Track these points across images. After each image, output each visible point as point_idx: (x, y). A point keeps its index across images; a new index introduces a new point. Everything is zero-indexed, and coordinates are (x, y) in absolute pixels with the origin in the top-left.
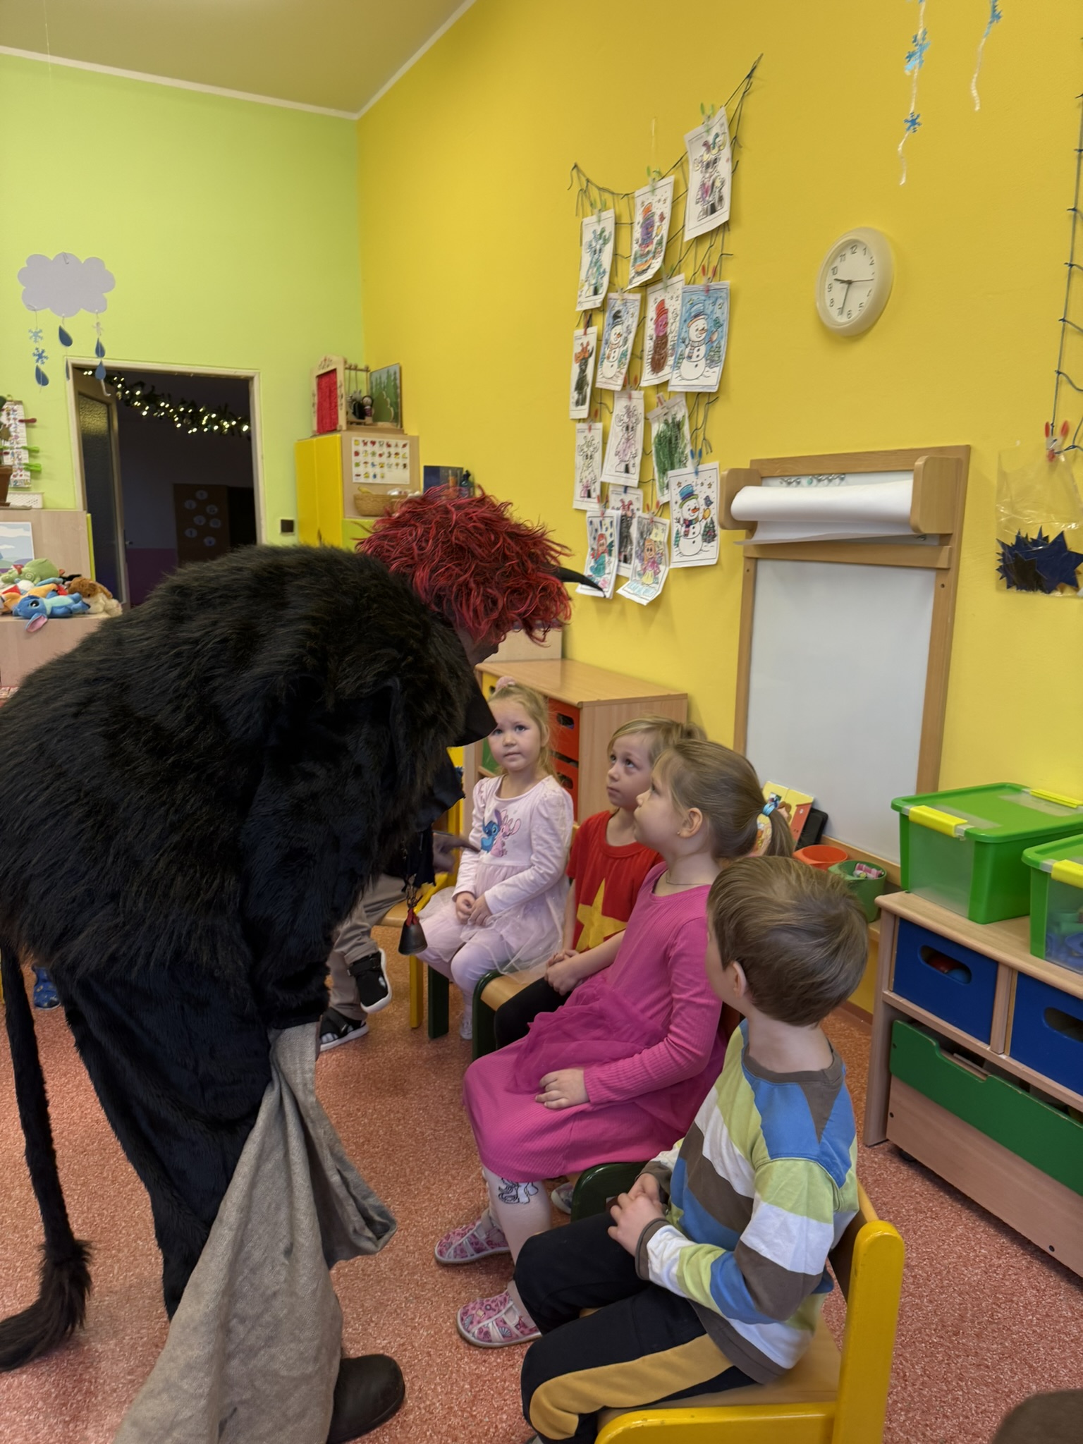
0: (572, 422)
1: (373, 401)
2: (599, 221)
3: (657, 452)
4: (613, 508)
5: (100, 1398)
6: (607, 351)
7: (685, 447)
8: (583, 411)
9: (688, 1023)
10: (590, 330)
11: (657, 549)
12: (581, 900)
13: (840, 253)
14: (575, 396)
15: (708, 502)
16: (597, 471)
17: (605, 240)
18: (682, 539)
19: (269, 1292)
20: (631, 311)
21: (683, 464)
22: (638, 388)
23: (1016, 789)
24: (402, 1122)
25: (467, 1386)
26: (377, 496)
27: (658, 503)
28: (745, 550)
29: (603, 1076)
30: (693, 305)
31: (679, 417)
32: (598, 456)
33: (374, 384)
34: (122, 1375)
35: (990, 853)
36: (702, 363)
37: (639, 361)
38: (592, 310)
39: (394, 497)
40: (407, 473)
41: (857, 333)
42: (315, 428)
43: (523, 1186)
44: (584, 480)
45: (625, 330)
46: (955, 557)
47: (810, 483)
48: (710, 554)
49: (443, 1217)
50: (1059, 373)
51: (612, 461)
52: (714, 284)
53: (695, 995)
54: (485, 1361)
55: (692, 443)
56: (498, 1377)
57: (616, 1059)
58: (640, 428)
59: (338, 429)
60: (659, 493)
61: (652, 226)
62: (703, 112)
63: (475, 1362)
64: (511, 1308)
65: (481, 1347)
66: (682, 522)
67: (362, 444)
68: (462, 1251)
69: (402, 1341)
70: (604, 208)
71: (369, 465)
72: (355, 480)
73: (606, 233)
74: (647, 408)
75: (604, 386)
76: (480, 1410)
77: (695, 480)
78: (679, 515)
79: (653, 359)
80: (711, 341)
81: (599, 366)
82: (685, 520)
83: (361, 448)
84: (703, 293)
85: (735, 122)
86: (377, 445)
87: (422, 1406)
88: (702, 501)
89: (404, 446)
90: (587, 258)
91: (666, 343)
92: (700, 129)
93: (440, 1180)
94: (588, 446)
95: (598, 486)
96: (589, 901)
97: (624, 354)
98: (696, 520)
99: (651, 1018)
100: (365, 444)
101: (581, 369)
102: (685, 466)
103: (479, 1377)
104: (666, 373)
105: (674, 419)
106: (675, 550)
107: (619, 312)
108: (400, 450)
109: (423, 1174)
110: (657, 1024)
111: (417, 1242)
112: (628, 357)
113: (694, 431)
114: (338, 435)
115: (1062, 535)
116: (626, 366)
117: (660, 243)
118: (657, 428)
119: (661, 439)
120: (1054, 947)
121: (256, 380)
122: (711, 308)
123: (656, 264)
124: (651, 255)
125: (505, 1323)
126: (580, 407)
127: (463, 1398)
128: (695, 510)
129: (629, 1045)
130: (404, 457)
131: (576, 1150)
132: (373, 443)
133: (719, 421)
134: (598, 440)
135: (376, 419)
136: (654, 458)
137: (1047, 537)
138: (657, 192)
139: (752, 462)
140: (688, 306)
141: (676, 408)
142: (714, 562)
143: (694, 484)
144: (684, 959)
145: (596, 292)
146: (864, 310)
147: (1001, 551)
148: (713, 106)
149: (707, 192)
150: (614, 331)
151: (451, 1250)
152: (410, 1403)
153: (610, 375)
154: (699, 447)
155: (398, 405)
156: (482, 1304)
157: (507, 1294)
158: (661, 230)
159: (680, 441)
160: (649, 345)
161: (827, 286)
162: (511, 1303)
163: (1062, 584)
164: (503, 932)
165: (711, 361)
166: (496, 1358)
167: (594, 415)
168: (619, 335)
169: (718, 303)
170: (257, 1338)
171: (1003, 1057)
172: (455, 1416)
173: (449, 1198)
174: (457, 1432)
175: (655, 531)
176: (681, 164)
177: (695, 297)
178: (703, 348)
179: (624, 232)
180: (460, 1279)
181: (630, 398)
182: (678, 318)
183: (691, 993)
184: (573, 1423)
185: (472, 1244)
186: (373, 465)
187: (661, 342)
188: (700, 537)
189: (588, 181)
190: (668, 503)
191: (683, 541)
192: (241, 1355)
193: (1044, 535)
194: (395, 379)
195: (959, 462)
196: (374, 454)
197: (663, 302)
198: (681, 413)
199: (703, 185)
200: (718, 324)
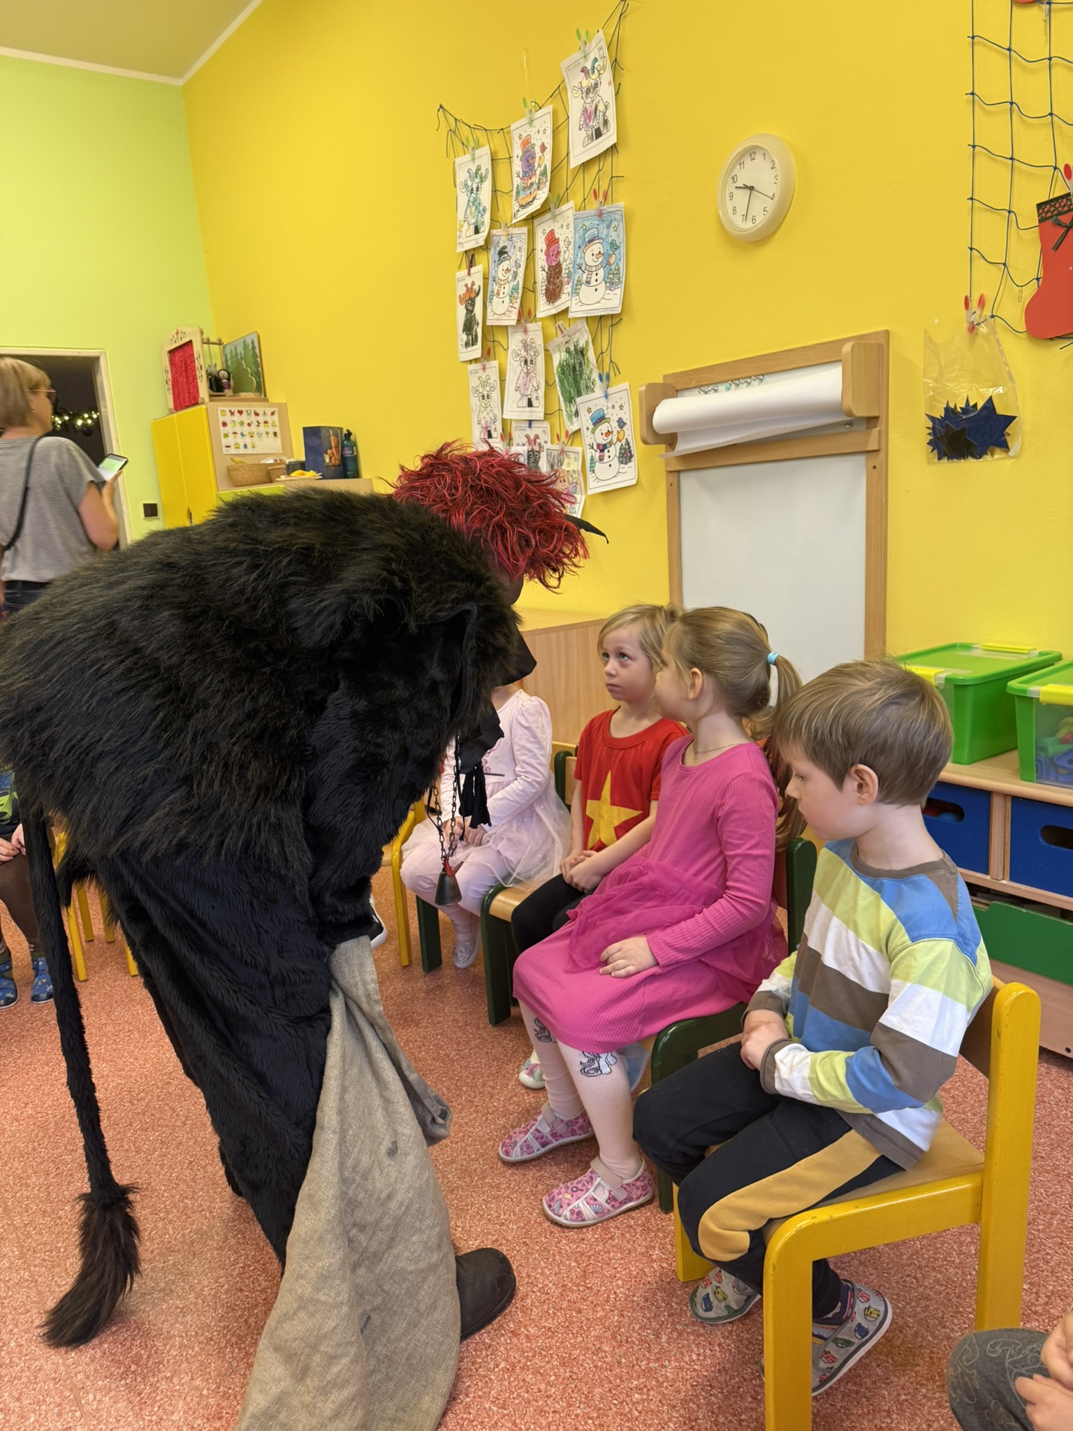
0: (464, 365)
1: (229, 374)
2: (473, 159)
3: (561, 381)
4: (518, 445)
5: (197, 1349)
6: (496, 288)
7: (591, 372)
8: (476, 351)
9: (747, 876)
10: (473, 270)
11: (570, 479)
12: (589, 796)
13: (739, 160)
14: (464, 337)
15: (621, 423)
16: (497, 411)
17: (481, 178)
18: (597, 464)
19: (384, 1195)
20: (518, 245)
21: (589, 389)
22: (535, 319)
23: (967, 647)
24: (423, 1048)
25: (573, 1264)
26: (253, 465)
27: (567, 432)
28: (667, 464)
29: (669, 940)
30: (586, 231)
31: (581, 344)
32: (496, 395)
33: (229, 357)
34: (213, 1323)
35: (970, 695)
36: (602, 287)
37: (532, 294)
38: (474, 249)
39: (271, 465)
40: (278, 441)
41: (762, 238)
42: (171, 405)
43: (603, 1056)
44: (483, 422)
45: (513, 264)
46: (883, 438)
47: (728, 389)
48: (628, 474)
49: (495, 1124)
50: (971, 249)
51: (512, 397)
52: (606, 208)
53: (752, 848)
54: (583, 1239)
55: (598, 367)
56: (601, 1251)
57: (679, 922)
58: (540, 360)
59: (200, 401)
60: (567, 422)
61: (534, 158)
62: (579, 38)
63: (573, 1241)
64: (599, 1184)
65: (573, 1228)
66: (595, 447)
67: (229, 414)
68: (529, 1147)
69: (494, 1238)
70: (478, 145)
71: (239, 435)
72: (225, 451)
73: (483, 171)
74: (546, 339)
75: (496, 323)
76: (593, 1281)
77: (605, 404)
78: (592, 441)
79: (547, 290)
80: (608, 263)
81: (488, 304)
82: (598, 445)
83: (228, 419)
84: (596, 218)
85: (614, 45)
86: (245, 413)
87: (535, 1289)
88: (615, 424)
89: (273, 414)
90: (463, 199)
91: (560, 271)
92: (577, 55)
93: (480, 1093)
94: (483, 387)
95: (499, 425)
96: (597, 796)
97: (515, 289)
98: (611, 443)
99: (705, 879)
100: (232, 413)
101: (467, 310)
102: (593, 391)
103: (582, 1254)
104: (563, 302)
105: (575, 347)
106: (590, 476)
107: (505, 247)
108: (269, 418)
109: (461, 1090)
110: (711, 884)
111: (477, 1150)
112: (520, 291)
113: (600, 356)
114: (203, 407)
115: (990, 399)
116: (519, 300)
117: (544, 173)
118: (558, 358)
119: (563, 368)
120: (1045, 769)
121: (102, 360)
122: (605, 231)
123: (542, 195)
124: (535, 186)
125: (595, 1200)
126: (470, 348)
127: (573, 1275)
128: (609, 433)
129: (687, 907)
130: (274, 425)
131: (650, 1013)
132: (240, 412)
133: (625, 340)
134: (494, 377)
135: (237, 391)
136: (558, 388)
137: (975, 405)
138: (535, 123)
139: (665, 377)
140: (581, 232)
141: (577, 335)
142: (634, 482)
143: (604, 408)
144: (735, 816)
145: (477, 231)
146: (768, 215)
147: (930, 424)
148: (587, 32)
149: (590, 117)
150: (501, 267)
151: (517, 1149)
152: (522, 1289)
153: (502, 310)
154: (606, 370)
155: (259, 375)
156: (568, 1188)
157: (592, 1172)
158: (545, 161)
159: (585, 367)
160: (541, 276)
161: (727, 195)
162: (599, 1179)
163: (992, 447)
164: (500, 847)
165: (611, 283)
166: (593, 1235)
167: (487, 354)
168: (508, 270)
169: (613, 225)
170: (380, 1243)
171: (1004, 882)
172: (572, 1291)
173: (495, 1107)
174: (578, 1305)
175: (566, 461)
176: (559, 92)
177: (587, 223)
178: (601, 272)
179: (502, 168)
180: (532, 1174)
181: (526, 331)
182: (571, 246)
183: (747, 846)
184: (745, 1240)
185: (537, 1139)
186: (243, 435)
187: (555, 272)
188: (616, 459)
189: (456, 120)
190: (579, 431)
191: (598, 466)
192: (367, 1263)
193: (971, 404)
194: (254, 348)
195: (880, 347)
196: (242, 423)
197: (552, 232)
198: (584, 338)
199: (585, 110)
200: (614, 246)
